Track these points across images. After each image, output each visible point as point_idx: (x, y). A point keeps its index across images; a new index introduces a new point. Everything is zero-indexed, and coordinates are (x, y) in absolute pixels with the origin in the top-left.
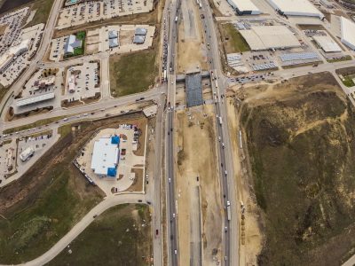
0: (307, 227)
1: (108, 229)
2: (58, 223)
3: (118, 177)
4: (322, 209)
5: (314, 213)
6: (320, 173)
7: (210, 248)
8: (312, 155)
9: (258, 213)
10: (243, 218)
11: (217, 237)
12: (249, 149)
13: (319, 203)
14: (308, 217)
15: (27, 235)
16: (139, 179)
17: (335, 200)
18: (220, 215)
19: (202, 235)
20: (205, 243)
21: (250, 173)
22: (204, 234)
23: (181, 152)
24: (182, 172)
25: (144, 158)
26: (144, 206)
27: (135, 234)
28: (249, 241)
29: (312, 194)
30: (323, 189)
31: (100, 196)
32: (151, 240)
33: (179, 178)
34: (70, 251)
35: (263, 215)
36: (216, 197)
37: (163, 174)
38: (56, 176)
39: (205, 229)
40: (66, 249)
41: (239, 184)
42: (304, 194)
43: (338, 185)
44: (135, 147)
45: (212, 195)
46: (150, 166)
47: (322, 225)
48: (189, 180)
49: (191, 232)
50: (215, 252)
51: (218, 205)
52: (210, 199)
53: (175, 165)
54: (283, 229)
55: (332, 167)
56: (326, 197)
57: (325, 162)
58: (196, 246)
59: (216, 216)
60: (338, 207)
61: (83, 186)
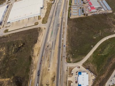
0: (20, 47)
1: (80, 54)
2: (98, 54)
3: (78, 72)
4: (13, 50)
5: (16, 50)
6: (8, 62)
7: (49, 48)
8: (8, 69)
9: (32, 55)
10: (38, 55)
11: (46, 51)
12: (29, 78)
13: (13, 53)
14: (18, 50)
15: (108, 48)
16: (70, 72)
17: (8, 51)
18: (44, 57)
19: (51, 52)
20: (50, 49)
21: (31, 69)
22: (50, 52)
23: (54, 81)
24: (54, 73)
25: (68, 80)
26: (68, 62)
27: (71, 53)
28: (38, 48)
29: (14, 56)
30: (10, 56)
31: (84, 65)
32: (66, 52)
33: (55, 71)
34: (92, 46)
35: (31, 55)
36: (44, 63)
37: (61, 73)
38: (102, 70)
39: (49, 53)
40: (93, 47)
41: (36, 66)
42: (16, 57)
43: (4, 56)
44: (72, 84)
45: (45, 64)
46: (66, 77)
47: (15, 46)
48: (52, 70)
49: (54, 53)
50: (48, 46)
51: (44, 60)
52: (46, 63)
53: (56, 76)
54: (27, 49)
55: (3, 62)
56: (10, 54)
57: (4, 65)
58: (53, 49)
59: (45, 57)
60: (8, 49)
61: (91, 68)
